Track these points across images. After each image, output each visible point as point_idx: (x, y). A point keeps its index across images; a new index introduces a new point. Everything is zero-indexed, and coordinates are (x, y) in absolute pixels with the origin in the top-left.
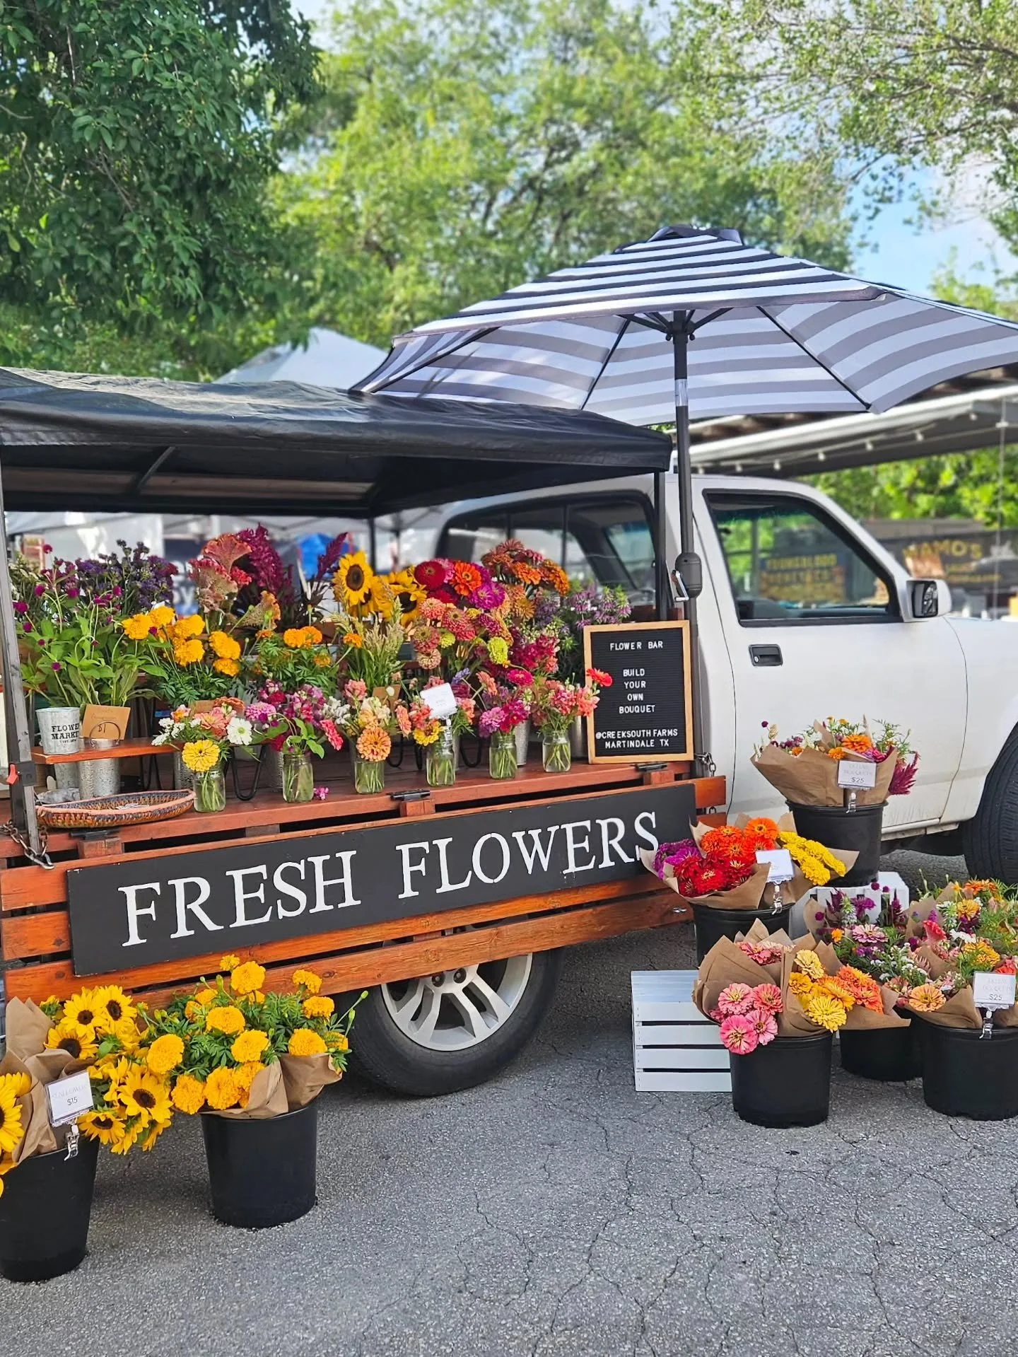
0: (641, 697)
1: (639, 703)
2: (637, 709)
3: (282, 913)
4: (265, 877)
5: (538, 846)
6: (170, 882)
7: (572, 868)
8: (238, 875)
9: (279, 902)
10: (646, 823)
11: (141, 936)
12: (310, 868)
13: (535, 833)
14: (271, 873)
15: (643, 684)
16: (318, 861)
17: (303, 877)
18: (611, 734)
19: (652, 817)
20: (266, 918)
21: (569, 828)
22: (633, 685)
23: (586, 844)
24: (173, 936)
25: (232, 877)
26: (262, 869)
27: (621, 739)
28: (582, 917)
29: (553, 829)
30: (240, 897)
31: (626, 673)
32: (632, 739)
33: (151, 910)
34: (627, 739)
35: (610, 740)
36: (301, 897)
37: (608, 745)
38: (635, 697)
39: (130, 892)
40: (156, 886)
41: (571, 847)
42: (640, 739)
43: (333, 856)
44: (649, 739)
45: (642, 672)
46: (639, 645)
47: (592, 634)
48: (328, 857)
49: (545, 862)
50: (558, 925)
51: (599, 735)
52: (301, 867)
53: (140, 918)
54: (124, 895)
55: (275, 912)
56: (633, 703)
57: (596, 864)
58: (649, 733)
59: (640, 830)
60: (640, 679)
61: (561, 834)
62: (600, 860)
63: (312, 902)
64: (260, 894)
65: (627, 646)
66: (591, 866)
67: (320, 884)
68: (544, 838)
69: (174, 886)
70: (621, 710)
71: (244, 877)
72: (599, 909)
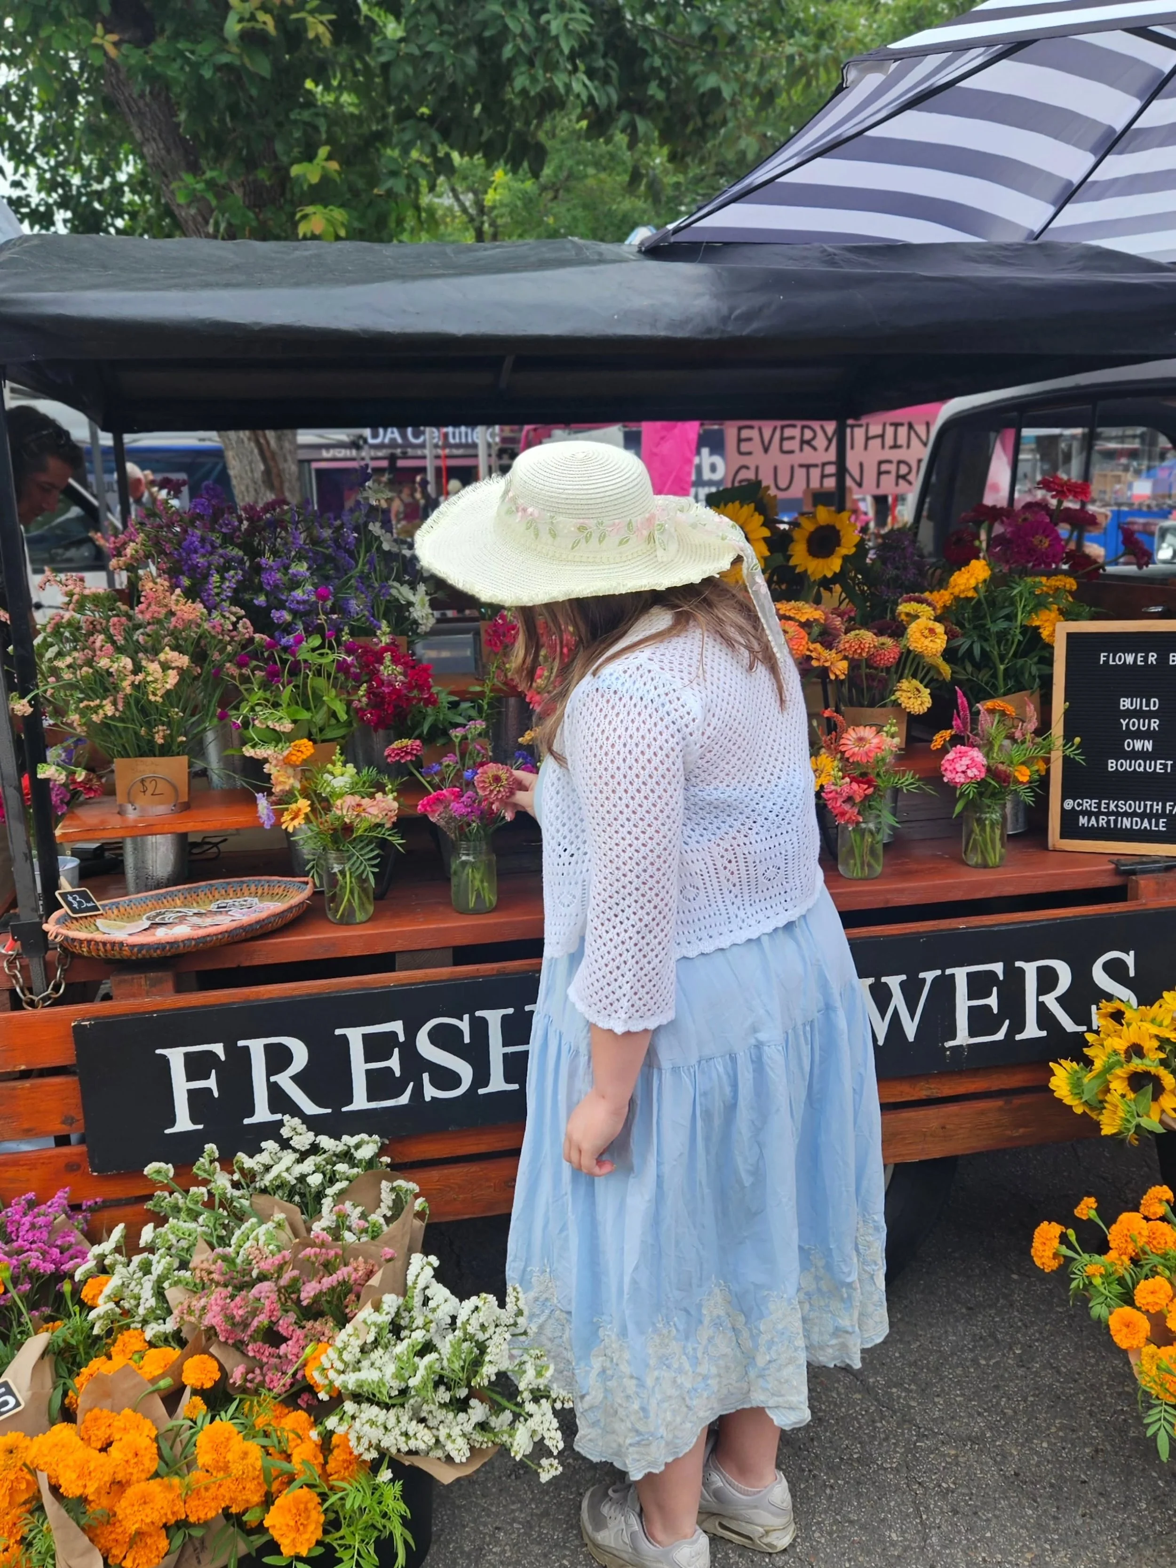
0: (1149, 746)
1: (1143, 755)
2: (1139, 766)
3: (430, 1092)
4: (402, 1039)
5: (898, 1000)
6: (241, 1043)
7: (963, 1037)
8: (355, 1036)
9: (426, 1077)
10: (1115, 970)
11: (194, 1119)
12: (480, 1028)
13: (894, 982)
14: (411, 1032)
15: (1155, 724)
16: (494, 1017)
17: (467, 1040)
18: (1089, 804)
19: (1129, 959)
20: (404, 1099)
21: (961, 974)
22: (1135, 724)
23: (992, 1001)
24: (247, 1121)
25: (344, 1037)
26: (397, 1027)
27: (1108, 814)
28: (982, 1113)
29: (929, 976)
30: (359, 1067)
31: (1126, 703)
32: (1126, 814)
33: (211, 1083)
34: (1117, 814)
35: (1088, 814)
36: (465, 1071)
37: (1083, 821)
38: (1138, 745)
39: (176, 1057)
40: (218, 1049)
41: (963, 1004)
42: (1142, 816)
43: (519, 1010)
44: (1158, 816)
45: (1155, 704)
46: (1152, 658)
47: (1070, 636)
48: (511, 1011)
49: (910, 1029)
50: (935, 1124)
51: (1069, 804)
52: (464, 1025)
53: (192, 1094)
54: (165, 1062)
55: (418, 1091)
56: (1135, 755)
57: (1010, 1034)
58: (1158, 807)
59: (1100, 977)
60: (1150, 715)
61: (946, 986)
62: (1019, 1025)
63: (482, 1076)
64: (394, 1063)
65: (1130, 659)
66: (1000, 1036)
67: (497, 1050)
68: (911, 991)
69: (247, 1048)
70: (1112, 765)
71: (365, 1037)
72: (1017, 1101)
